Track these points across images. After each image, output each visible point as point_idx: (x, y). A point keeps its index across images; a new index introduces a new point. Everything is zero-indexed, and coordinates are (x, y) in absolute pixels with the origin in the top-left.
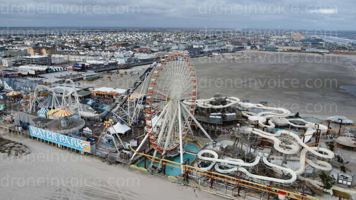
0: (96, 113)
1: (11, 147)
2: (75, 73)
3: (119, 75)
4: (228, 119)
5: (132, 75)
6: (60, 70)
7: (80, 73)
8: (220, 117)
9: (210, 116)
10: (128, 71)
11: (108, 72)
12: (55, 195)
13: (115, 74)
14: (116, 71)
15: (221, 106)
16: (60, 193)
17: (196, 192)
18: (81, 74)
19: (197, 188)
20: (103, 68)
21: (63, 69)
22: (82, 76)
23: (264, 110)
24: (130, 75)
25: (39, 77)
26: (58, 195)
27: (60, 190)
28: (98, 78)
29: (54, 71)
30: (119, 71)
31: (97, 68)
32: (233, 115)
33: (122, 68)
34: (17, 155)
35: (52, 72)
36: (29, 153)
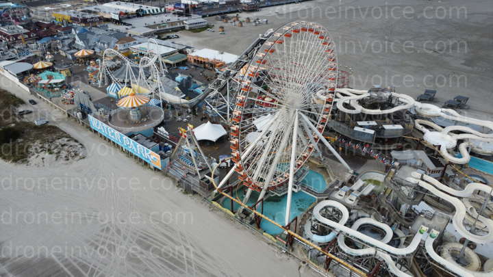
0: (183, 98)
1: (62, 146)
2: (175, 18)
3: (237, 23)
4: (386, 136)
5: (256, 25)
6: (156, 12)
7: (181, 18)
8: (372, 132)
9: (356, 129)
10: (253, 15)
11: (223, 18)
12: (98, 238)
13: (232, 20)
14: (235, 15)
15: (378, 112)
16: (107, 235)
17: (302, 271)
18: (182, 21)
19: (304, 263)
20: (216, 9)
21: (159, 11)
22: (183, 23)
23: (456, 123)
24: (254, 24)
25: (125, 24)
26: (102, 239)
27: (108, 229)
28: (208, 27)
29: (148, 13)
30: (240, 15)
31: (209, 10)
32: (397, 130)
33: (244, 11)
34: (68, 160)
35: (145, 15)
36: (84, 158)
